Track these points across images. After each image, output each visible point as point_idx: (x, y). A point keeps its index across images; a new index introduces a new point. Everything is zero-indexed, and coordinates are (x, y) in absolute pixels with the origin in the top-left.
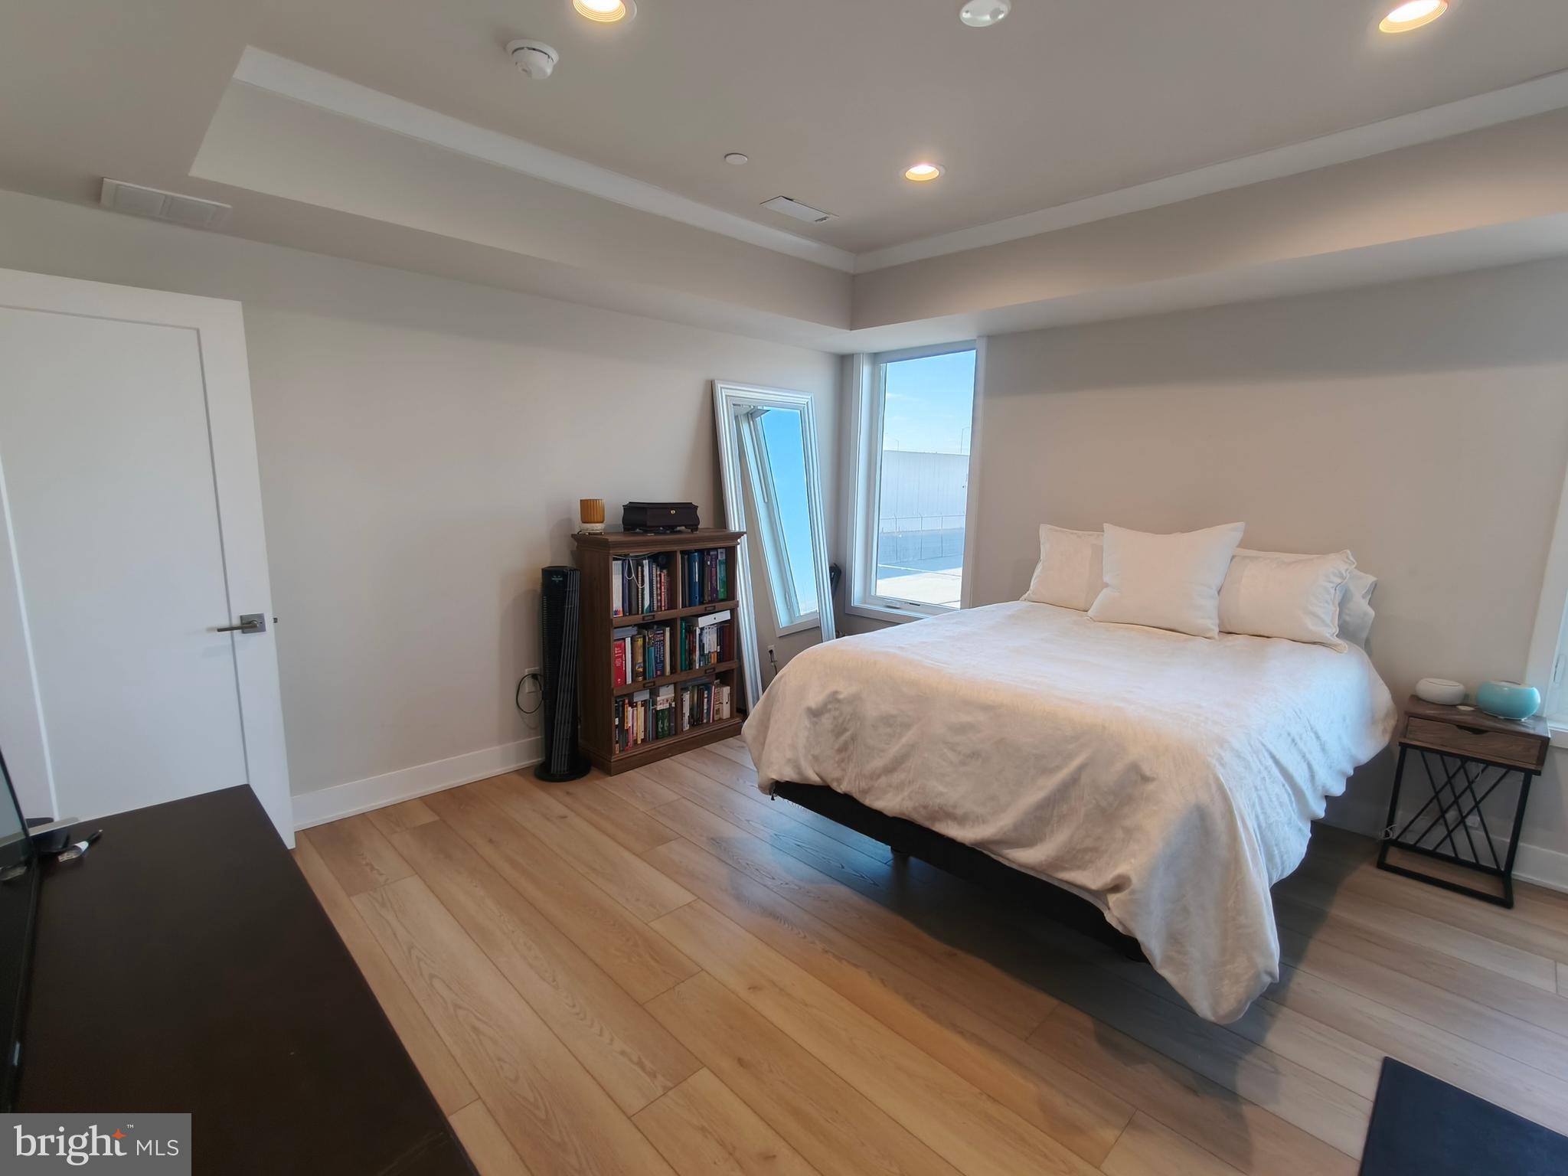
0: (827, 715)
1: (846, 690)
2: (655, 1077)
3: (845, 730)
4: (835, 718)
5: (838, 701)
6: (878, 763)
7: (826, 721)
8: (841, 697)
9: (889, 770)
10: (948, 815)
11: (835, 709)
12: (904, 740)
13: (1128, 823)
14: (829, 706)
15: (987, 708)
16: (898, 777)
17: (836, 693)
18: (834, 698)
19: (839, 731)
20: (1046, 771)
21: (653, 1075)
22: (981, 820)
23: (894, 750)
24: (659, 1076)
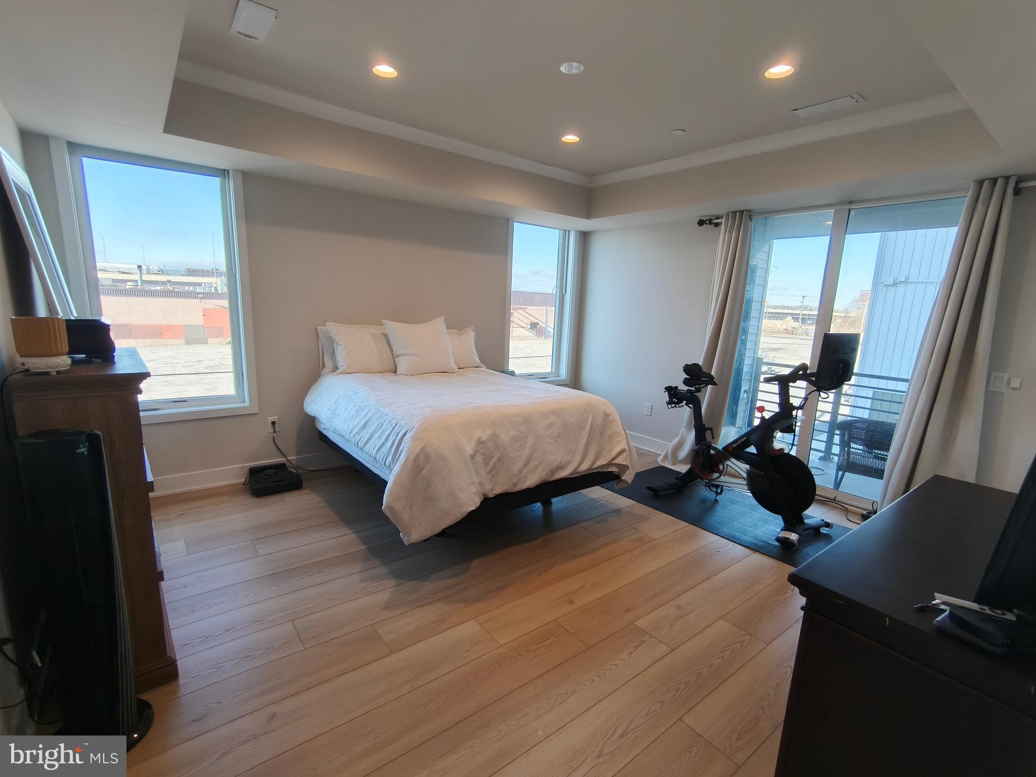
0: (478, 455)
1: (485, 434)
2: (644, 641)
3: (492, 457)
4: (483, 454)
5: (483, 442)
6: (519, 465)
7: (479, 458)
8: (484, 439)
9: (526, 465)
10: (560, 468)
11: (482, 448)
12: (528, 445)
13: (608, 433)
14: (478, 449)
15: (553, 412)
16: (530, 467)
17: (480, 438)
18: (480, 442)
19: (487, 461)
20: (582, 428)
21: (643, 642)
22: (570, 462)
23: (526, 452)
24: (644, 639)
